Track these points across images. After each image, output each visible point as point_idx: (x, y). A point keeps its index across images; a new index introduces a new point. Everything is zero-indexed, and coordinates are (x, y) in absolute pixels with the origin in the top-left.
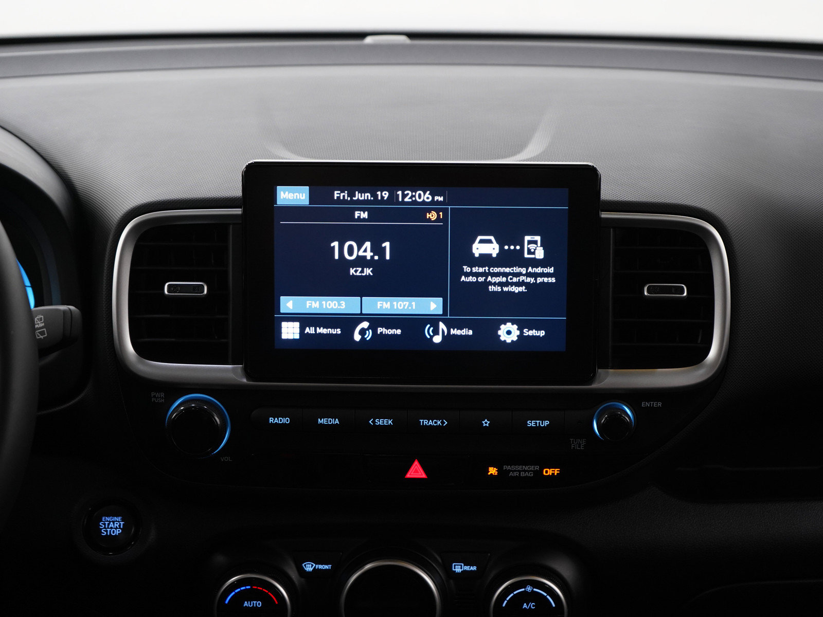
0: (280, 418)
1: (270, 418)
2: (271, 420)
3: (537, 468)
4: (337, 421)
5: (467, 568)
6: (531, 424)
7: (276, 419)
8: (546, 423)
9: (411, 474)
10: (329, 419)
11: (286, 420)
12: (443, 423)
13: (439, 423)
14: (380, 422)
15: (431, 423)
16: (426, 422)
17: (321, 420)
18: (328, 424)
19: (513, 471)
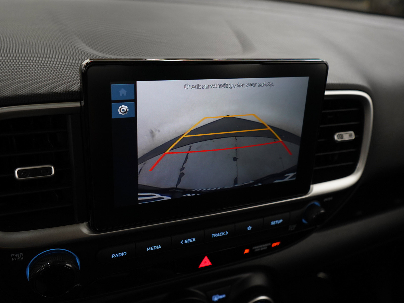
0: (119, 254)
1: (112, 255)
2: (113, 256)
3: (270, 244)
4: (160, 247)
5: (220, 297)
6: (273, 223)
7: (117, 254)
8: (281, 221)
9: (202, 265)
10: (154, 247)
11: (124, 254)
12: (225, 233)
13: (223, 234)
14: (187, 241)
15: (219, 235)
16: (215, 235)
17: (149, 248)
18: (154, 250)
19: (257, 249)
